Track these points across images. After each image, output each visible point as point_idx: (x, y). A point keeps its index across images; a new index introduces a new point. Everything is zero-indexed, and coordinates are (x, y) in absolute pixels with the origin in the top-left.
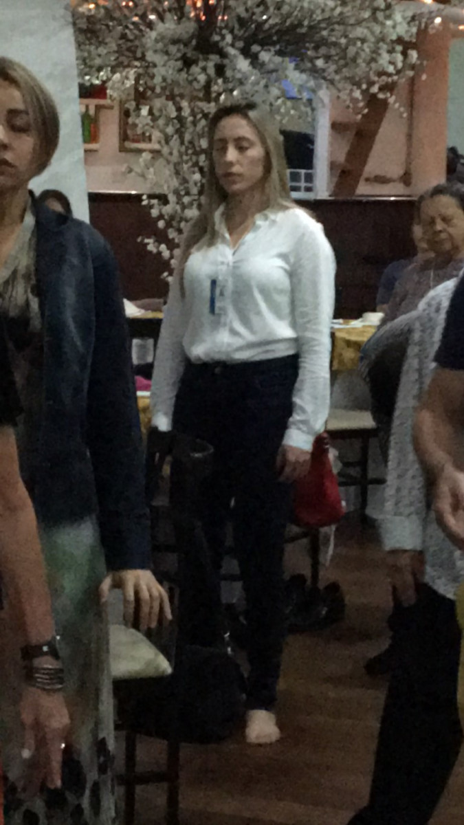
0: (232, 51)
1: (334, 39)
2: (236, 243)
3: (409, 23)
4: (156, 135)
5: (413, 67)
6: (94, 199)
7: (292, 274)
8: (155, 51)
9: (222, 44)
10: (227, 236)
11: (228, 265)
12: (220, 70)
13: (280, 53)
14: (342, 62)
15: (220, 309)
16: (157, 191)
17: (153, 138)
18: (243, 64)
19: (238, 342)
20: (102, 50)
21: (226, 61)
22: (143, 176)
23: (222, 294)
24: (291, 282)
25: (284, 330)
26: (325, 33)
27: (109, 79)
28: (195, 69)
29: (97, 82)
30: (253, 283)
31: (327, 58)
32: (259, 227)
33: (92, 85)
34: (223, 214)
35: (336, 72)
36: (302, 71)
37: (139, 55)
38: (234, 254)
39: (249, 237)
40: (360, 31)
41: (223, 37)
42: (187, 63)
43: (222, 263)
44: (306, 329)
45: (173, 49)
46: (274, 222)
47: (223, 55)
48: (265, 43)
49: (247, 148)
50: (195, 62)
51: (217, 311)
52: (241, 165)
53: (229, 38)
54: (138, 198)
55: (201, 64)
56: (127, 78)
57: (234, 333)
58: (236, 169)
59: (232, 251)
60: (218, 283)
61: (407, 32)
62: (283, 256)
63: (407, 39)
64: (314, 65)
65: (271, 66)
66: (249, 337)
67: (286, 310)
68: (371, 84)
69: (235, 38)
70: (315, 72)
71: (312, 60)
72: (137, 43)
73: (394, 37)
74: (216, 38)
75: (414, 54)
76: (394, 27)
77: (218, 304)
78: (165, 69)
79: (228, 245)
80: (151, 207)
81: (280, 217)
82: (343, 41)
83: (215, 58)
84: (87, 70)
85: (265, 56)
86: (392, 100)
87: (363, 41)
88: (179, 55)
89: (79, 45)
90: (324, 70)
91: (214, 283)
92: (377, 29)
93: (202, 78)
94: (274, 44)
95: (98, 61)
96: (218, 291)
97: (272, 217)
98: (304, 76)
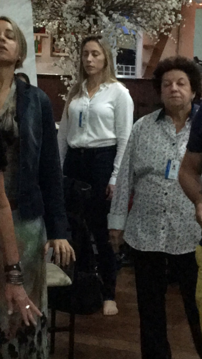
0: (100, 13)
1: (145, 9)
2: (91, 97)
3: (178, 2)
4: (67, 49)
5: (179, 21)
6: (39, 77)
7: (115, 111)
8: (67, 13)
9: (96, 10)
10: (87, 93)
11: (87, 106)
12: (95, 22)
13: (121, 15)
14: (148, 19)
15: (84, 125)
16: (67, 74)
17: (66, 51)
18: (105, 19)
19: (91, 139)
20: (44, 12)
21: (98, 18)
22: (61, 67)
23: (84, 118)
24: (115, 114)
25: (111, 135)
26: (141, 6)
27: (47, 25)
28: (85, 21)
29: (41, 26)
30: (98, 114)
31: (142, 17)
32: (102, 90)
33: (39, 27)
34: (86, 84)
35: (146, 23)
36: (131, 23)
37: (60, 14)
38: (90, 101)
39: (97, 94)
40: (157, 6)
41: (97, 7)
42: (81, 18)
43: (85, 105)
44: (120, 135)
45: (75, 12)
46: (108, 88)
47: (97, 15)
48: (115, 10)
49: (97, 56)
50: (85, 18)
51: (82, 126)
52: (94, 62)
53: (99, 8)
54: (59, 77)
55: (87, 18)
56: (55, 25)
57: (89, 135)
58: (92, 64)
59: (89, 100)
60: (83, 114)
61: (177, 6)
62: (111, 103)
63: (177, 9)
64: (136, 20)
65: (118, 20)
66: (96, 137)
67: (112, 126)
68: (161, 28)
69: (102, 7)
70: (137, 23)
71: (135, 18)
72: (59, 9)
73: (172, 8)
74: (94, 7)
75: (180, 16)
76: (171, 4)
77: (83, 122)
78: (71, 21)
79: (88, 98)
80: (64, 81)
81: (110, 86)
82: (149, 10)
83: (93, 16)
84: (37, 21)
85: (115, 16)
86: (170, 36)
87: (158, 10)
88: (78, 15)
89: (34, 10)
90: (141, 22)
91: (81, 113)
92: (164, 5)
93: (87, 25)
94: (119, 11)
95: (42, 17)
96: (83, 117)
97: (107, 85)
98: (132, 25)
